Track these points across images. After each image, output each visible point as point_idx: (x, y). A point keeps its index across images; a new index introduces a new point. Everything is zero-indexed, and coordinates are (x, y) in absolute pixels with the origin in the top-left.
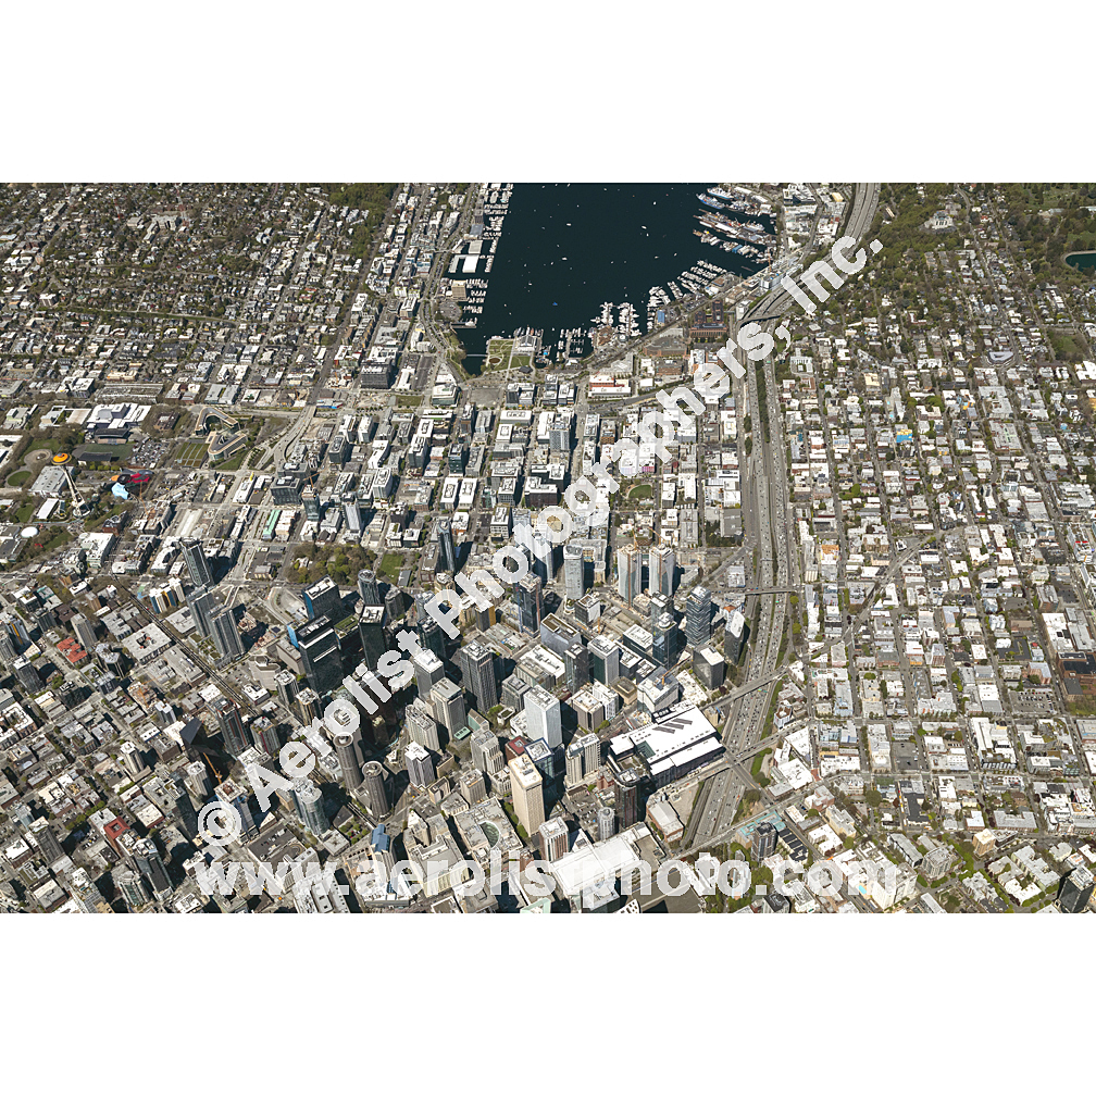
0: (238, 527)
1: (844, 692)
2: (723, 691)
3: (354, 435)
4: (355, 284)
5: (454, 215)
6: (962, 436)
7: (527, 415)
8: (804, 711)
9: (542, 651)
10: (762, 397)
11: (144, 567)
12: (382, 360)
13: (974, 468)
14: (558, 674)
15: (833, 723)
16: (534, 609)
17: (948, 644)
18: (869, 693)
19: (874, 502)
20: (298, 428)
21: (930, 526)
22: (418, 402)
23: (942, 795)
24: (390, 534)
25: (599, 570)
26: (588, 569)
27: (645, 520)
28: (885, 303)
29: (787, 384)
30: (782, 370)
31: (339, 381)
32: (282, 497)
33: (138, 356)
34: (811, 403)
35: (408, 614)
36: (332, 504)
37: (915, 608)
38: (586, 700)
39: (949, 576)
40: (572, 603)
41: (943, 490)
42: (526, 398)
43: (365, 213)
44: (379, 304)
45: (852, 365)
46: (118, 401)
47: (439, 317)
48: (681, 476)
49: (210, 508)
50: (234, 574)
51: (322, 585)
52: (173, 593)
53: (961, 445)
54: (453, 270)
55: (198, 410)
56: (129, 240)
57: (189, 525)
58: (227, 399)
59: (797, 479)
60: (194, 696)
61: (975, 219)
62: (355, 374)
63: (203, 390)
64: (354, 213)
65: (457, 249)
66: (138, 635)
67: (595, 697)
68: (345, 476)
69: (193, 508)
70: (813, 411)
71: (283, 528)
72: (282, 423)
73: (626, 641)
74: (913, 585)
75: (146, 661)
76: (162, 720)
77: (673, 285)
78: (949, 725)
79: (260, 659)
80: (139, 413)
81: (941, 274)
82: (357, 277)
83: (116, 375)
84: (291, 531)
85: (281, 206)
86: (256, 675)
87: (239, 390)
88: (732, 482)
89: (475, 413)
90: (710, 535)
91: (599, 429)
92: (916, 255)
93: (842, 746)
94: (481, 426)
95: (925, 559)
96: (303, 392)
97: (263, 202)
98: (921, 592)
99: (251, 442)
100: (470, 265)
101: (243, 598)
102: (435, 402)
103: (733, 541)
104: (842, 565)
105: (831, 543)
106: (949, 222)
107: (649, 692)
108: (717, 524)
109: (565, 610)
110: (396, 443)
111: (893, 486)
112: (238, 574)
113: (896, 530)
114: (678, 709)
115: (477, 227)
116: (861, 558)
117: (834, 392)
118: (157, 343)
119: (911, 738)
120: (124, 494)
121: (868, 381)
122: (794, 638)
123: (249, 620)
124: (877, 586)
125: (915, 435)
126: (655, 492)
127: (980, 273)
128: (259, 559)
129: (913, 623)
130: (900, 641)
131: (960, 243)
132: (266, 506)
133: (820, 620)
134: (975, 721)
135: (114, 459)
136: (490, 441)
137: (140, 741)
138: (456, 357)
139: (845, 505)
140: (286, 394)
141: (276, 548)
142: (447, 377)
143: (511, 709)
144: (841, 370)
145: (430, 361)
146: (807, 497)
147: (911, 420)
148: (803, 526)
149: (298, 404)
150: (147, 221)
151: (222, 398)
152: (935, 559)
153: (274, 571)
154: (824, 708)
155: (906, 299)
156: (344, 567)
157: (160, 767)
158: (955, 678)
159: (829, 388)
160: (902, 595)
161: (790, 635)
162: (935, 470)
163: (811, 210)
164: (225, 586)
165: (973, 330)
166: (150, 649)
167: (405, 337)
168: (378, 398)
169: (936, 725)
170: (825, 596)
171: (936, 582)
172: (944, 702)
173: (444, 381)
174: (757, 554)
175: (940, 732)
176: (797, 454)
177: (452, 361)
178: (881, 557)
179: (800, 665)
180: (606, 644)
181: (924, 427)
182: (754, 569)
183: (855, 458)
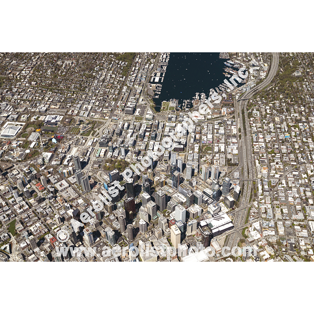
0: (89, 153)
1: (270, 211)
2: (233, 209)
3: (123, 128)
4: (124, 84)
5: (152, 65)
6: (305, 137)
7: (174, 124)
8: (258, 216)
9: (179, 194)
10: (244, 123)
11: (61, 164)
12: (131, 106)
13: (308, 147)
14: (184, 201)
15: (267, 220)
16: (177, 181)
17: (302, 199)
18: (277, 212)
19: (278, 155)
20: (107, 125)
21: (295, 163)
22: (141, 119)
23: (301, 244)
24: (134, 157)
25: (196, 171)
26: (193, 170)
27: (209, 157)
28: (281, 96)
29: (252, 119)
30: (250, 115)
31: (118, 112)
32: (102, 145)
33: (59, 101)
34: (259, 125)
35: (139, 181)
36: (116, 147)
37: (291, 188)
38: (193, 209)
39: (301, 178)
40: (188, 180)
41: (299, 153)
42: (174, 119)
43: (126, 63)
44: (130, 90)
45: (271, 114)
46: (54, 114)
47: (148, 94)
48: (220, 145)
49: (81, 147)
50: (87, 167)
51: (114, 171)
52: (70, 171)
53: (304, 140)
54: (152, 81)
55: (77, 118)
56: (58, 68)
57: (74, 152)
58: (86, 115)
59: (255, 147)
60: (76, 202)
61: (308, 73)
62: (123, 110)
63: (79, 112)
64: (123, 63)
65: (153, 75)
66: (59, 183)
67: (195, 209)
68: (120, 140)
69: (75, 147)
70: (259, 127)
71: (102, 154)
72: (101, 123)
73: (204, 192)
74: (291, 180)
75: (62, 191)
76: (66, 208)
77: (217, 89)
78: (302, 223)
79: (96, 192)
80: (59, 118)
81: (298, 89)
82: (124, 82)
83: (53, 107)
84: (104, 155)
85: (102, 60)
86: (94, 196)
87: (89, 113)
88: (235, 147)
89: (159, 123)
90: (228, 161)
91: (195, 130)
92: (290, 83)
93: (269, 227)
94: (160, 127)
95: (294, 173)
96: (108, 114)
97: (97, 58)
98: (293, 183)
99: (93, 128)
100: (157, 80)
101: (90, 174)
102: (147, 119)
103: (236, 164)
104: (269, 174)
105: (265, 167)
106: (300, 74)
107: (212, 208)
108: (231, 159)
109: (185, 182)
110: (135, 131)
111: (284, 151)
112: (89, 167)
113: (285, 164)
114: (220, 213)
115: (159, 69)
116: (274, 172)
117: (266, 122)
118: (65, 98)
119: (290, 226)
120: (55, 142)
121: (276, 119)
122: (254, 195)
123: (92, 181)
124: (279, 180)
125: (291, 136)
126: (212, 149)
127: (310, 89)
128: (95, 163)
129: (290, 192)
130: (287, 197)
131: (303, 80)
132: (97, 147)
133: (262, 189)
134: (310, 222)
135: (52, 131)
136: (163, 131)
137: (60, 214)
138: (153, 106)
139: (270, 156)
140: (103, 115)
141: (100, 160)
142: (150, 112)
143: (170, 211)
144: (268, 116)
145: (145, 107)
146: (258, 153)
147: (289, 131)
148: (257, 161)
149: (106, 118)
150: (63, 62)
151: (84, 115)
152: (297, 173)
153: (100, 166)
154: (264, 216)
155: (287, 96)
156: (120, 166)
157: (66, 222)
158: (304, 209)
159: (264, 121)
160: (287, 183)
161: (253, 193)
162: (297, 147)
163: (258, 68)
164: (85, 170)
165: (308, 106)
166: (63, 187)
167: (138, 100)
168: (130, 117)
169: (298, 223)
170: (264, 182)
171: (298, 180)
172: (300, 216)
173: (149, 114)
174: (243, 169)
175: (299, 225)
176: (255, 140)
177: (152, 107)
178: (280, 172)
179: (256, 202)
180: (199, 193)
181: (293, 134)
182: (242, 173)
183: (272, 142)
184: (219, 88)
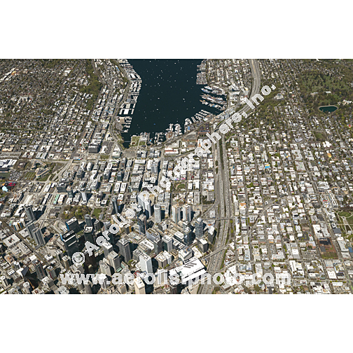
0: (45, 200)
1: (247, 253)
2: (208, 253)
3: (85, 169)
4: (88, 118)
5: (121, 96)
6: (286, 166)
7: (144, 161)
8: (234, 259)
9: (147, 241)
10: (221, 154)
11: (12, 215)
12: (96, 144)
13: (290, 177)
14: (152, 248)
15: (244, 263)
16: (144, 227)
17: (282, 236)
18: (256, 253)
19: (257, 189)
20: (67, 167)
21: (276, 196)
22: (108, 157)
23: (280, 287)
24: (97, 202)
25: (167, 213)
26: (163, 213)
27: (182, 196)
28: (262, 123)
29: (229, 150)
30: (228, 146)
31: (81, 151)
32: (60, 190)
33: (13, 143)
34: (237, 156)
35: (102, 229)
36: (77, 192)
37: (271, 224)
38: (161, 257)
39: (282, 213)
40: (157, 224)
41: (280, 184)
42: (143, 155)
43: (92, 95)
44: (95, 125)
45: (251, 143)
46: (6, 158)
47: (115, 129)
48: (194, 181)
49: (36, 194)
50: (42, 217)
51: (72, 220)
52: (21, 223)
53: (286, 169)
54: (120, 114)
55: (33, 161)
56: (12, 105)
57: (28, 200)
58: (43, 157)
59: (232, 181)
60: (27, 259)
61: (290, 95)
62: (87, 148)
63: (35, 154)
64: (88, 95)
65: (122, 107)
66: (9, 238)
67: (164, 256)
68: (82, 183)
69: (30, 194)
70: (238, 159)
71: (60, 201)
72: (62, 165)
73: (175, 237)
74: (270, 216)
75: (11, 247)
76: (16, 268)
77: (193, 118)
78: (282, 263)
79: (50, 246)
80: (12, 162)
81: (280, 113)
82: (88, 116)
83: (5, 150)
84: (63, 201)
85: (64, 93)
86: (49, 251)
87: (47, 154)
88: (211, 183)
89: (126, 161)
90: (203, 200)
91: (168, 165)
92: (271, 108)
93: (247, 271)
94: (128, 165)
95: (274, 207)
96: (69, 154)
97: (57, 92)
98: (273, 218)
99: (51, 172)
100: (126, 112)
101: (46, 225)
102: (113, 157)
103: (212, 202)
104: (247, 210)
105: (243, 202)
106: (282, 97)
107: (182, 254)
108: (206, 197)
109: (155, 226)
110: (100, 171)
111: (264, 183)
112: (44, 216)
113: (265, 197)
114: (192, 260)
115: (129, 99)
116: (253, 207)
117: (245, 152)
118: (20, 139)
119: (270, 268)
120: (6, 190)
121: (256, 149)
122: (231, 234)
123: (48, 232)
124: (259, 217)
125: (271, 166)
126: (186, 186)
127: (292, 113)
128: (52, 211)
129: (270, 229)
130: (266, 235)
131: (286, 103)
132: (55, 193)
133: (240, 228)
134: (291, 261)
135: (3, 178)
136: (131, 170)
137: (8, 275)
138: (121, 142)
139: (248, 190)
140: (63, 155)
141: (58, 207)
142: (118, 149)
143: (136, 261)
144: (247, 145)
145: (113, 144)
146: (236, 187)
147: (269, 161)
148: (234, 197)
149: (68, 158)
150: (18, 98)
151: (41, 156)
152: (277, 207)
153: (57, 215)
154: (241, 258)
155: (268, 122)
156: (81, 214)
157: (14, 284)
158: (284, 247)
159: (243, 151)
160: (267, 219)
161: (230, 234)
162: (278, 178)
163: (238, 93)
164: (40, 221)
165: (290, 131)
166: (13, 243)
167: (104, 136)
168: (94, 156)
169: (278, 263)
170: (242, 220)
171: (278, 215)
172: (281, 255)
173: (116, 152)
174: (219, 206)
175: (279, 265)
176: (232, 173)
177: (119, 144)
178: (260, 207)
179: (233, 243)
180: (168, 238)
181: (274, 163)
182: (218, 211)
183: (252, 174)
184: (195, 117)
